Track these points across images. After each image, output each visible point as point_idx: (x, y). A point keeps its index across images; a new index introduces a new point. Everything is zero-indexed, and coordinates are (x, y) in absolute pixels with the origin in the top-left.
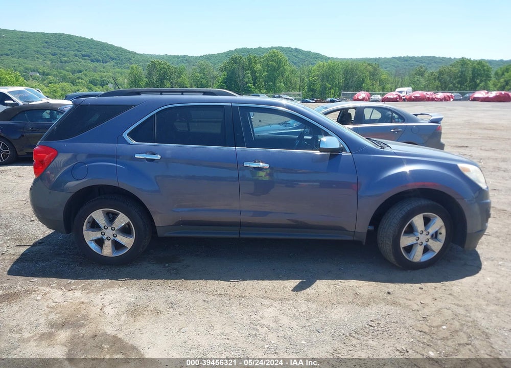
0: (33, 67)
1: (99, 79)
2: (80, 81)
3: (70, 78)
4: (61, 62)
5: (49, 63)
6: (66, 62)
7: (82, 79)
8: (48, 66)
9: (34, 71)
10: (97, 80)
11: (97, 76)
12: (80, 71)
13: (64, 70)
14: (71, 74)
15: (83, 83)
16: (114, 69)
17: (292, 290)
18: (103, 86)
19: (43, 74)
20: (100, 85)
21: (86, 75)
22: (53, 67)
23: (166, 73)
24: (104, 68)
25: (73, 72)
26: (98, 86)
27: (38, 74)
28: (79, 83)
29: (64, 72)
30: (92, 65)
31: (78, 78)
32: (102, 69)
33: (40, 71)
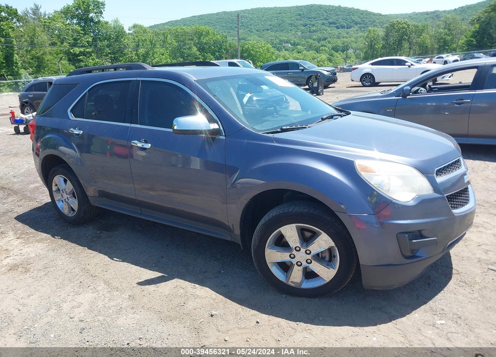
0: (286, 38)
1: (341, 45)
2: (324, 48)
3: (315, 46)
4: (310, 32)
5: (299, 33)
6: (314, 31)
7: (325, 46)
8: (298, 37)
9: (287, 42)
10: (339, 46)
11: (339, 42)
12: (325, 39)
13: (311, 38)
14: (317, 43)
15: (325, 50)
16: (358, 33)
17: (137, 284)
18: (343, 51)
19: (294, 44)
20: (341, 51)
21: (329, 42)
22: (302, 37)
23: (405, 33)
24: (347, 33)
25: (319, 40)
26: (339, 52)
27: (290, 45)
28: (322, 50)
29: (311, 41)
30: (336, 32)
31: (322, 46)
32: (345, 35)
33: (292, 42)
